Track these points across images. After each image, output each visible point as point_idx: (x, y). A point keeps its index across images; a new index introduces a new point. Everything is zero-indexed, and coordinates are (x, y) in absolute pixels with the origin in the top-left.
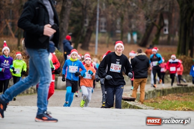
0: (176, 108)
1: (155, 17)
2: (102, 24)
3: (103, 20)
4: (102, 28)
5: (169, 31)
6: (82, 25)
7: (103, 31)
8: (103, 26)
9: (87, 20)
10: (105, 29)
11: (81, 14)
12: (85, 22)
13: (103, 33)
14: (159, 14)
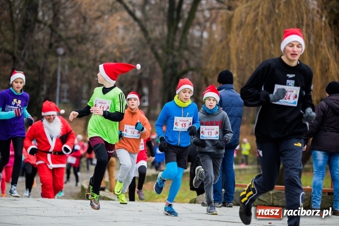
0: (157, 200)
1: (132, 83)
2: (63, 91)
3: (66, 86)
4: (63, 98)
5: (149, 101)
6: (38, 93)
7: (65, 100)
8: (65, 94)
9: (45, 87)
10: (68, 98)
11: (37, 78)
12: (42, 89)
13: (65, 103)
14: (136, 80)
